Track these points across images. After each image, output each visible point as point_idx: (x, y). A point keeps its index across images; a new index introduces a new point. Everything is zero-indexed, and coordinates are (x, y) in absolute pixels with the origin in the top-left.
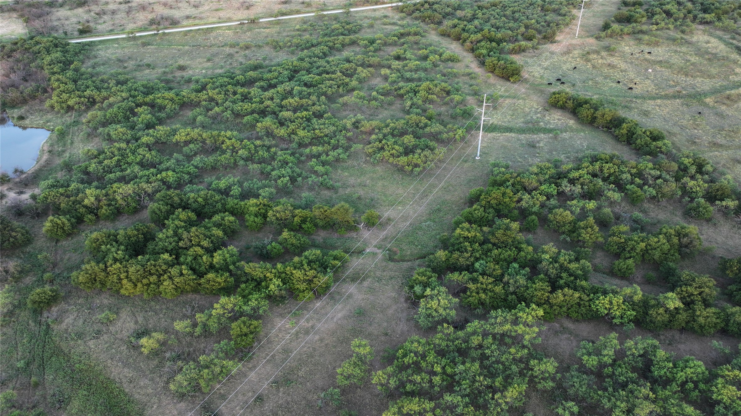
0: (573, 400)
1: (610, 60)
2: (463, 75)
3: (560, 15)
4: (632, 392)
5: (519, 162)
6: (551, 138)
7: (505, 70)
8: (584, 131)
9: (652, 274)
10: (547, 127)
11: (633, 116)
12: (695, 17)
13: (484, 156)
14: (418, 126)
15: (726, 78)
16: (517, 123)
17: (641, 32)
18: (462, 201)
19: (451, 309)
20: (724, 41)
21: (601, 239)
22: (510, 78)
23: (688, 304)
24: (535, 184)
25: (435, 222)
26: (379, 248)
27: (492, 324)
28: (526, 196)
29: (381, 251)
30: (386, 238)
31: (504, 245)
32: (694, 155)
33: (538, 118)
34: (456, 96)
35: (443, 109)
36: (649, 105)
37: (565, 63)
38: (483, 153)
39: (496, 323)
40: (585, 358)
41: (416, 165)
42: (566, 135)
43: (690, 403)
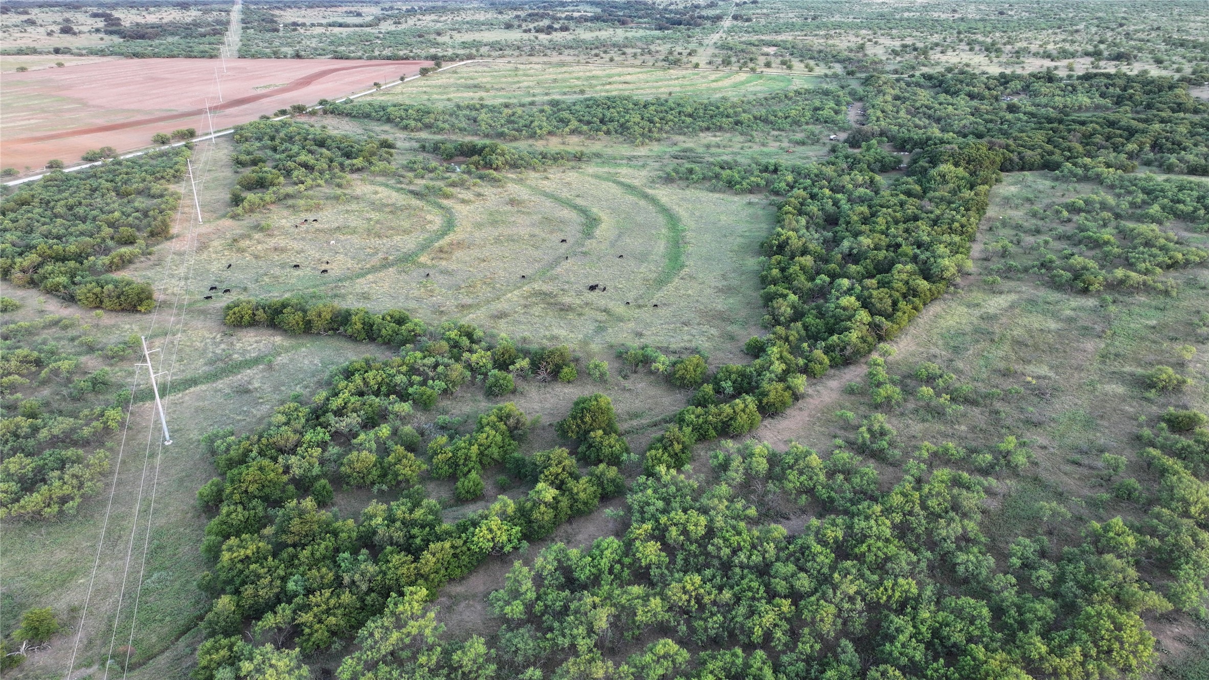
0: (528, 666)
1: (272, 242)
2: (44, 328)
3: (153, 197)
4: (576, 612)
5: (239, 421)
6: (263, 371)
7: (122, 298)
8: (303, 345)
9: (502, 478)
10: (248, 357)
11: (350, 304)
12: (342, 165)
13: (177, 435)
14: (17, 436)
15: (423, 229)
16: (196, 369)
17: (288, 196)
18: (189, 515)
19: (299, 667)
20: (393, 188)
21: (425, 467)
22: (139, 308)
23: (560, 486)
24: (294, 438)
25: (165, 569)
26: (89, 666)
27: (372, 647)
28: (293, 460)
29: (95, 667)
30: (90, 642)
31: (310, 538)
32: (455, 325)
33: (224, 350)
34: (60, 363)
35: (46, 392)
36: (362, 285)
37: (210, 262)
38: (173, 432)
39: (376, 642)
40: (508, 609)
41: (64, 500)
42: (282, 359)
43: (630, 583)
